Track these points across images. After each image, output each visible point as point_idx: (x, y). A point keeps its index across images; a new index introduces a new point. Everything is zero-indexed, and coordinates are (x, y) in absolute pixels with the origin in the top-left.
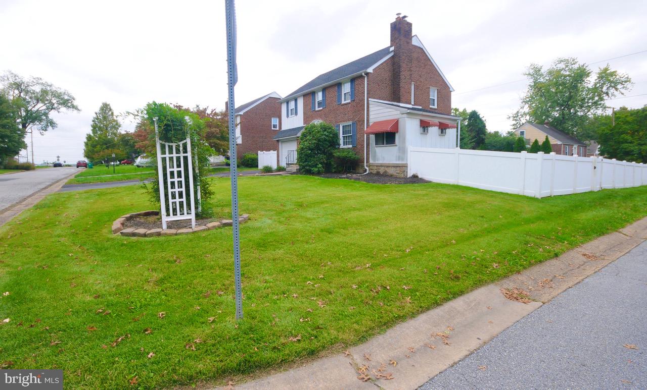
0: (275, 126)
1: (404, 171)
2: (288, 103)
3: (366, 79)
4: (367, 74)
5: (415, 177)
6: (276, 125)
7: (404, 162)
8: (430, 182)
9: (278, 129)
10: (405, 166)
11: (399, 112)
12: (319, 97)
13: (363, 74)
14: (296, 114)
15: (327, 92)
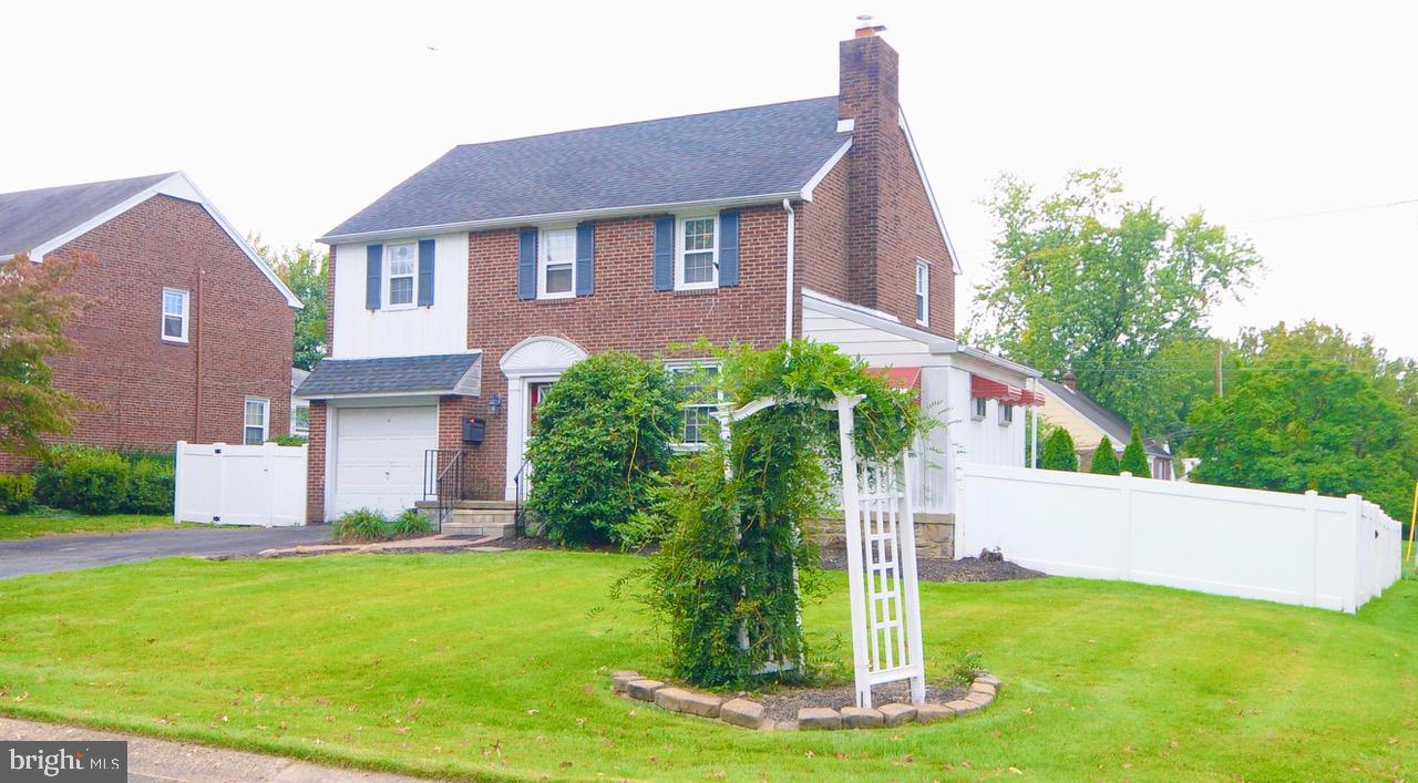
0: (173, 326)
1: (946, 539)
2: (375, 251)
3: (791, 218)
4: (797, 204)
5: (992, 558)
6: (180, 321)
7: (944, 511)
8: (1040, 575)
9: (184, 339)
10: (948, 523)
11: (925, 348)
12: (559, 249)
13: (786, 203)
14: (427, 299)
15: (601, 238)
